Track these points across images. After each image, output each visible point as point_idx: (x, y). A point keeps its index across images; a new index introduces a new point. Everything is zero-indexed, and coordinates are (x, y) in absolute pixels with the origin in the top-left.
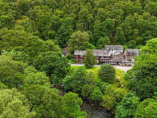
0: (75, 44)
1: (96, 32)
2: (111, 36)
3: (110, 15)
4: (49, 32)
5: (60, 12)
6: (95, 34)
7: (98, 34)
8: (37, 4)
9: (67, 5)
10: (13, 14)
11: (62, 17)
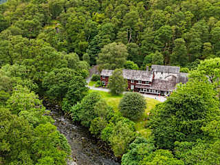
0: (106, 60)
1: (144, 45)
2: (167, 52)
3: (170, 20)
4: (81, 43)
5: (99, 16)
6: (143, 47)
7: (147, 49)
8: (73, 5)
9: (111, 6)
10: (40, 18)
11: (100, 23)
